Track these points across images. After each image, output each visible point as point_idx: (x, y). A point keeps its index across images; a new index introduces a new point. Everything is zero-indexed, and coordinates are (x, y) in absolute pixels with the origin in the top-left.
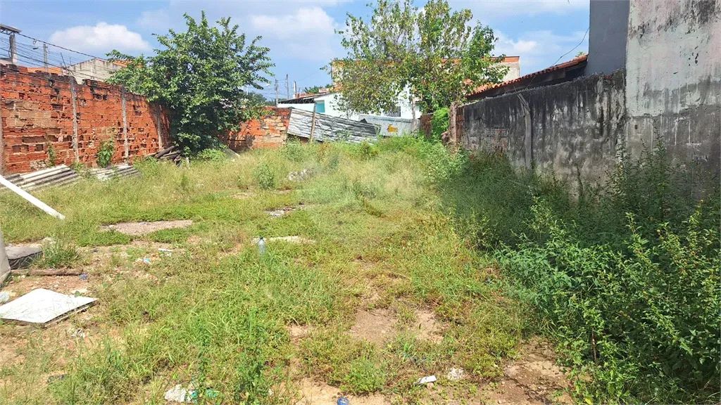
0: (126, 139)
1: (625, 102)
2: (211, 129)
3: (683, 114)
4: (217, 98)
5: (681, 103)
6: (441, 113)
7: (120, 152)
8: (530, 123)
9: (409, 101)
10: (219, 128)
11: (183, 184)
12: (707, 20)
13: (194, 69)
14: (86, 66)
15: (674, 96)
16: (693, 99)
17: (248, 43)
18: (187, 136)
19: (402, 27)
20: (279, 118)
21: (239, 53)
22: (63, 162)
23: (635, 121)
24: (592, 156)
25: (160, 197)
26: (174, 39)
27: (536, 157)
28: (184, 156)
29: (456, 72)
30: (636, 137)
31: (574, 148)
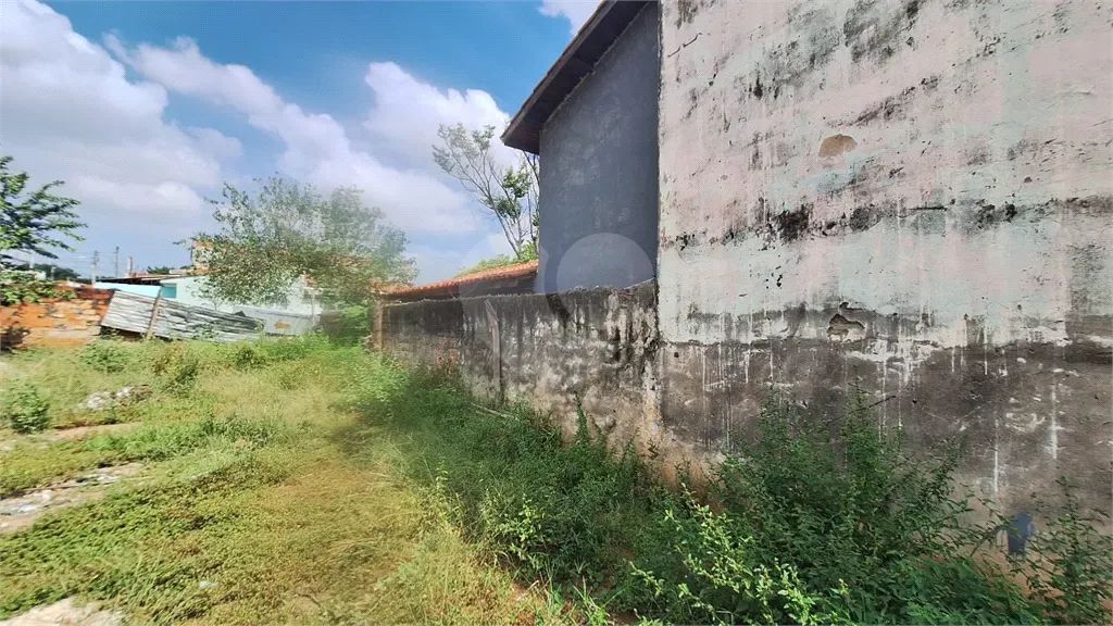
1: (657, 323)
5: (753, 331)
8: (498, 335)
12: (795, 236)
15: (742, 323)
20: (89, 302)
21: (10, 200)
23: (674, 348)
24: (602, 383)
27: (508, 377)
30: (676, 367)
31: (569, 372)
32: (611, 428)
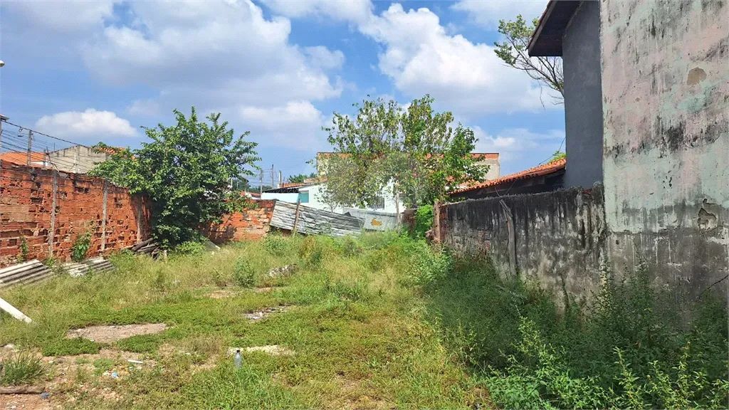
0: (104, 232)
1: (605, 217)
2: (192, 222)
3: (662, 233)
4: (201, 190)
5: (659, 222)
6: (424, 210)
7: (95, 245)
8: (513, 229)
9: (393, 195)
10: (201, 221)
11: (158, 281)
12: (677, 147)
13: (180, 161)
14: (69, 153)
15: (652, 216)
16: (671, 220)
17: (236, 138)
18: (167, 228)
19: (386, 126)
20: (263, 209)
21: (226, 148)
22: (35, 257)
23: (616, 236)
24: (576, 267)
25: (133, 294)
26: (162, 133)
27: (520, 262)
28: (163, 249)
29: (438, 170)
30: (618, 252)
31: (557, 257)
32: (583, 302)
